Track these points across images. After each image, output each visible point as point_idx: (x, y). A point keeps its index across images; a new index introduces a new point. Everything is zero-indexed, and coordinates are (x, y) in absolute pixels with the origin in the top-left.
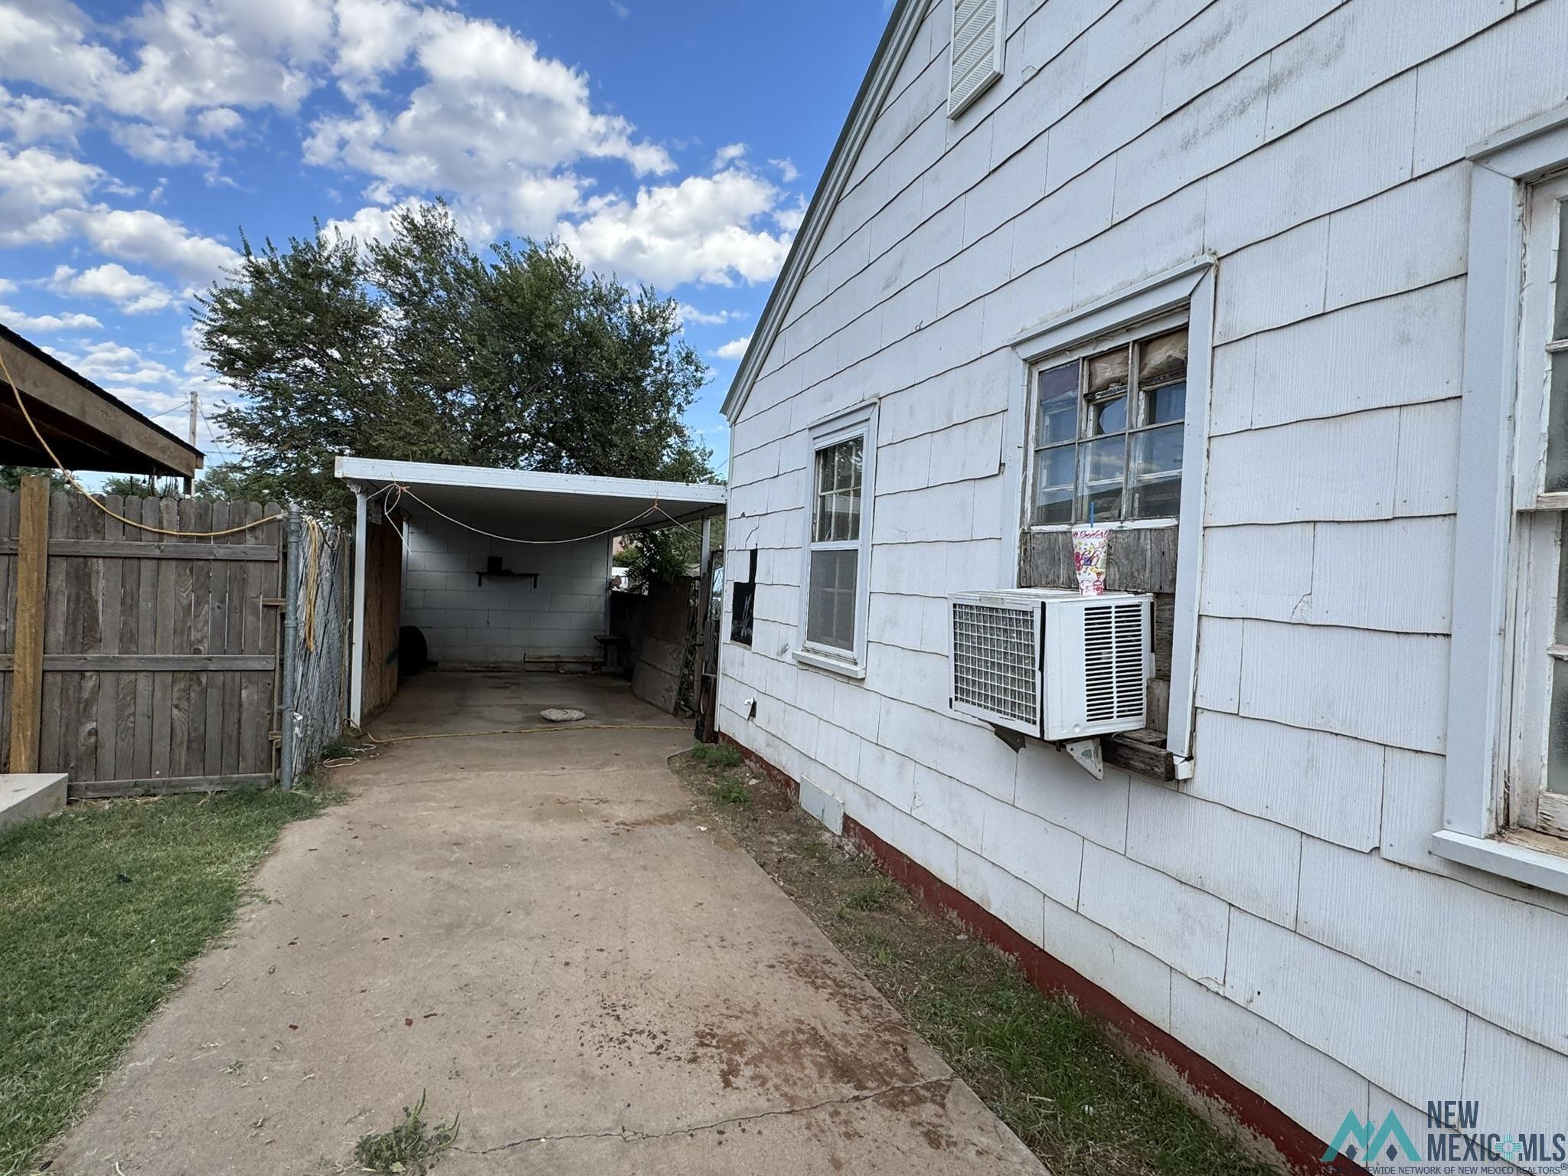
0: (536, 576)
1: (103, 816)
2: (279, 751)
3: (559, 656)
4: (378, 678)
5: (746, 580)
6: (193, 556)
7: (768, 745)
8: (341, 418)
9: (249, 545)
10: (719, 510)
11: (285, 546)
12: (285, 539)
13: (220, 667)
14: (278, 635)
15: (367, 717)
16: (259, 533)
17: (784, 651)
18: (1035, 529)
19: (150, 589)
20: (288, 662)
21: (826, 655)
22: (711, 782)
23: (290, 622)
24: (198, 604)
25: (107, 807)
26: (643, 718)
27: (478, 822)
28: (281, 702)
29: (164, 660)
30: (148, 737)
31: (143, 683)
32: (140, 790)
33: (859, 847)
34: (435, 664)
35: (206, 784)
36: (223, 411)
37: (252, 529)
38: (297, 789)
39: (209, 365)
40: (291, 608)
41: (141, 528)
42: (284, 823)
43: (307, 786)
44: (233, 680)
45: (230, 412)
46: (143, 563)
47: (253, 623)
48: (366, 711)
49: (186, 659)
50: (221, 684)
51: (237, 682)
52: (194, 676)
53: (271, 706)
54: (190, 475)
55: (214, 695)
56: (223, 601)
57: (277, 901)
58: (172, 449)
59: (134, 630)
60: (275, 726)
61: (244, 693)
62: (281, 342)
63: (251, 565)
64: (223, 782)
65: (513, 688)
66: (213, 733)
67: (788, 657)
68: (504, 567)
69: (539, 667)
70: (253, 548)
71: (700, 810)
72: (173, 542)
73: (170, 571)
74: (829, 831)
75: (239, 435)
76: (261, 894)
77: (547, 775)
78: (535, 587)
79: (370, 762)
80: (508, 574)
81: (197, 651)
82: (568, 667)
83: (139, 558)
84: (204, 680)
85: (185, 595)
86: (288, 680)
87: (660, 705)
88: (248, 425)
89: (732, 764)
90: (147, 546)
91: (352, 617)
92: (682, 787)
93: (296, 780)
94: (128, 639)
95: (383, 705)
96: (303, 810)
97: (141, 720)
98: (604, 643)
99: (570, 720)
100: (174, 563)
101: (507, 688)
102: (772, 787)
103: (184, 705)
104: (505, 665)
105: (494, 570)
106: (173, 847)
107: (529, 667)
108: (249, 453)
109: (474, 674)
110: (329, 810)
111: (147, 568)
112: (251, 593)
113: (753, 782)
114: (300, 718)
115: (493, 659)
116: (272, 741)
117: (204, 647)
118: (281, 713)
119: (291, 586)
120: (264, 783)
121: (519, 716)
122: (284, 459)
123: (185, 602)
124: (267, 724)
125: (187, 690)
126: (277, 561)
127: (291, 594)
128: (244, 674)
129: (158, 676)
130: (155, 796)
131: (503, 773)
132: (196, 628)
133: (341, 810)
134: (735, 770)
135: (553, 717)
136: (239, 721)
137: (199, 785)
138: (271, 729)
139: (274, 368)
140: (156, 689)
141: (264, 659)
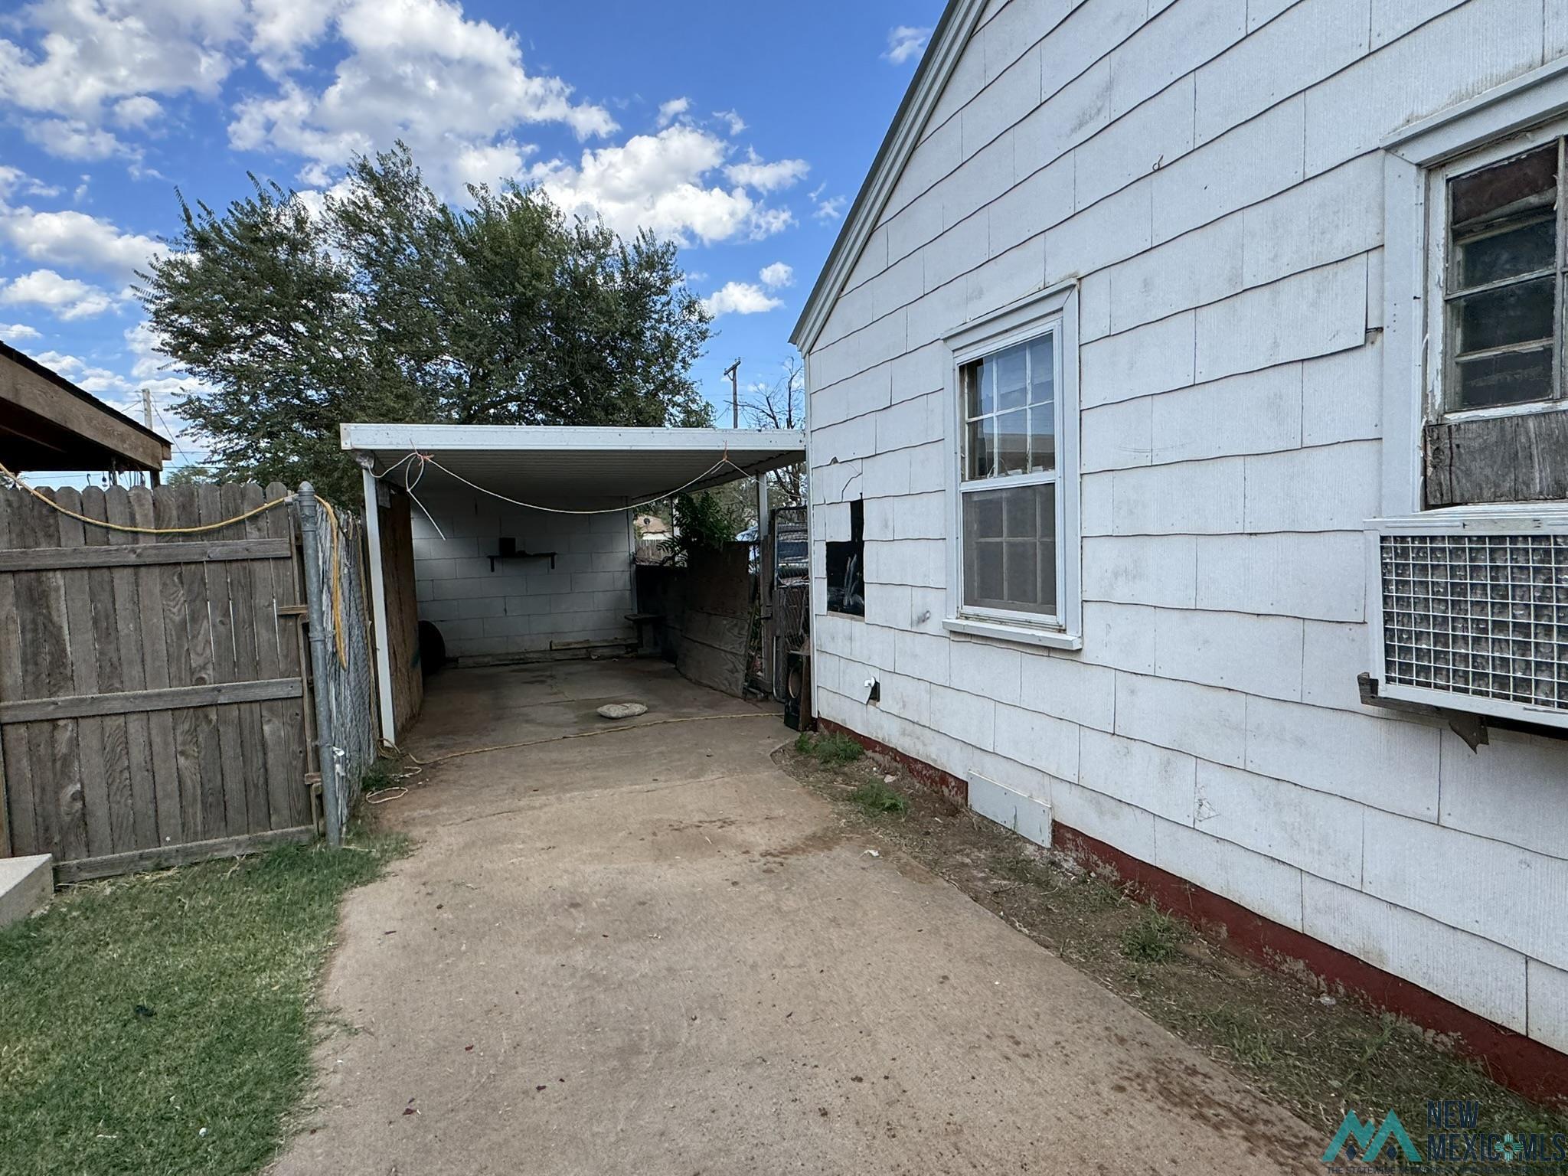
0: (552, 555)
1: (103, 906)
2: (320, 797)
3: (587, 641)
4: (406, 686)
5: (845, 536)
6: (181, 559)
7: (904, 734)
8: (315, 397)
9: (252, 541)
10: (796, 458)
11: (299, 538)
12: (298, 527)
13: (233, 699)
14: (302, 652)
15: (399, 734)
16: (262, 523)
17: (923, 619)
18: (1453, 418)
19: (129, 606)
20: (320, 685)
21: (1002, 622)
22: (839, 784)
23: (316, 634)
24: (194, 620)
25: (108, 891)
26: (711, 706)
27: (588, 869)
28: (315, 737)
29: (159, 695)
30: (149, 795)
31: (135, 725)
32: (148, 863)
33: (1086, 864)
34: (455, 660)
35: (231, 846)
36: (185, 400)
37: (254, 518)
38: (348, 842)
39: (160, 350)
40: (315, 616)
41: (107, 528)
42: (340, 893)
43: (359, 835)
44: (252, 712)
45: (190, 401)
46: (117, 574)
47: (270, 639)
48: (399, 724)
49: (187, 693)
50: (236, 721)
51: (257, 716)
52: (200, 712)
53: (302, 742)
54: (156, 466)
55: (229, 735)
56: (227, 613)
57: (365, 1030)
58: (133, 437)
59: (115, 660)
60: (311, 767)
61: (266, 728)
62: (240, 319)
63: (257, 565)
64: (253, 843)
65: (549, 681)
66: (233, 784)
67: (933, 626)
68: (519, 547)
69: (569, 655)
70: (260, 544)
71: (853, 826)
72: (152, 542)
73: (152, 580)
74: (1032, 843)
75: (204, 426)
76: (338, 1016)
77: (640, 792)
78: (553, 567)
79: (421, 791)
80: (523, 555)
81: (201, 681)
82: (600, 651)
83: (109, 567)
84: (214, 717)
85: (175, 610)
86: (322, 710)
87: (724, 688)
88: (214, 415)
89: (853, 757)
90: (120, 551)
91: (372, 618)
92: (811, 794)
93: (344, 829)
94: (109, 673)
95: (414, 716)
96: (364, 871)
97: (140, 777)
98: (637, 625)
99: (632, 716)
100: (156, 571)
101: (542, 682)
102: (918, 786)
103: (192, 750)
104: (531, 655)
105: (507, 552)
106: (203, 947)
107: (557, 656)
108: (219, 446)
109: (500, 669)
110: (394, 865)
111: (122, 580)
112: (260, 600)
113: (889, 779)
114: (342, 753)
115: (513, 649)
116: (310, 786)
117: (209, 674)
118: (316, 750)
119: (313, 587)
120: (305, 839)
121: (571, 716)
122: (257, 449)
123: (177, 619)
124: (300, 765)
125: (193, 731)
126: (290, 558)
127: (313, 598)
128: (264, 705)
129: (154, 717)
130: (168, 868)
131: (588, 794)
132: (195, 651)
133: (407, 865)
134: (856, 763)
135: (614, 715)
136: (265, 764)
137: (222, 849)
138: (305, 770)
139: (234, 348)
140: (154, 732)
141: (287, 683)
